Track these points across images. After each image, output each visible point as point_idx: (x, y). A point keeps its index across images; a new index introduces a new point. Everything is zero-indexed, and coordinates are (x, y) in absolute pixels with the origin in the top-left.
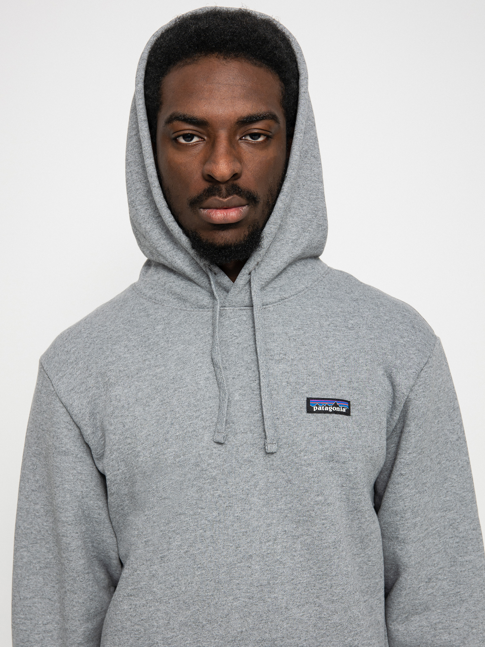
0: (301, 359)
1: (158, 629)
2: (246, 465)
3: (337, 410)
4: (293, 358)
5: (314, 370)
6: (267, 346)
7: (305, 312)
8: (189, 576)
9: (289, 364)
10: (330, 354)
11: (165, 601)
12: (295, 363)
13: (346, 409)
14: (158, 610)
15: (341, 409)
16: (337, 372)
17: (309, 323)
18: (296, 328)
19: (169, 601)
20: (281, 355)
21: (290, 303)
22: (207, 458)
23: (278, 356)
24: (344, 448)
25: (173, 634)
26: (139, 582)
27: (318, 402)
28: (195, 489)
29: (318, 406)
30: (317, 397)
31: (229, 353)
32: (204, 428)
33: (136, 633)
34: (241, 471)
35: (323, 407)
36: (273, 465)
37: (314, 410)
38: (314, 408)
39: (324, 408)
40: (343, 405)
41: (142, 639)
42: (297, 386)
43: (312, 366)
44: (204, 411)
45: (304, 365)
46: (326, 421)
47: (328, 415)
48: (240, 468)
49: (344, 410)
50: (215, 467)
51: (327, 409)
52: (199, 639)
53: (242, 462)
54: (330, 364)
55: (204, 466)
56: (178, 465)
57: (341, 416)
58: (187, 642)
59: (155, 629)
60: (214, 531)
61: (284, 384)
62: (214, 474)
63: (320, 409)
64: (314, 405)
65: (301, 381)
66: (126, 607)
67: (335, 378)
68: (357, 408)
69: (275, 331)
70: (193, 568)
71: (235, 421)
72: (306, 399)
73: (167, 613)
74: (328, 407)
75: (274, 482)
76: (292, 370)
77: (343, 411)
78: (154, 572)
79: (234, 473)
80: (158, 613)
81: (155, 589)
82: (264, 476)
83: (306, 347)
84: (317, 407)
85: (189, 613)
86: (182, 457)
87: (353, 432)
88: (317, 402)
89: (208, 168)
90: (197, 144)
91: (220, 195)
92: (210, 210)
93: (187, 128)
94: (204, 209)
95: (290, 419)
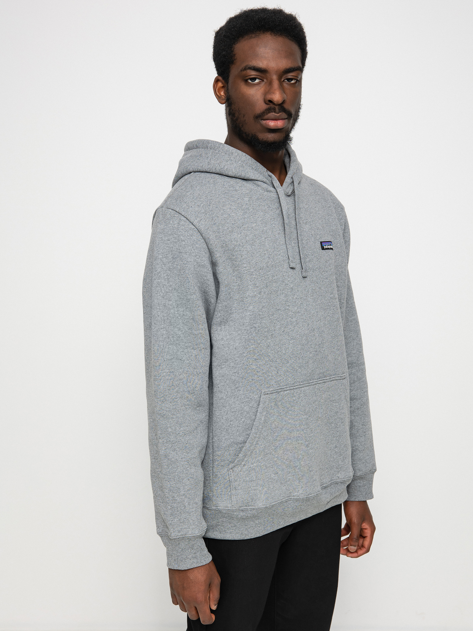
1: (272, 377)
8: (286, 345)
10: (320, 217)
11: (274, 360)
14: (272, 366)
16: (325, 226)
19: (277, 360)
22: (287, 277)
25: (281, 378)
26: (261, 351)
28: (284, 295)
30: (324, 241)
32: (284, 261)
33: (260, 381)
35: (327, 246)
37: (324, 248)
38: (325, 246)
41: (263, 384)
42: (315, 236)
43: (317, 224)
44: (282, 251)
45: (314, 224)
46: (329, 254)
47: (329, 250)
50: (292, 283)
53: (301, 279)
55: (286, 282)
56: (274, 281)
58: (289, 381)
59: (270, 377)
60: (297, 318)
62: (292, 286)
65: (316, 233)
66: (254, 367)
70: (289, 340)
72: (320, 242)
73: (276, 368)
75: (315, 289)
78: (268, 344)
80: (272, 368)
81: (269, 354)
83: (312, 214)
85: (288, 365)
86: (276, 277)
88: (324, 243)
89: (269, 97)
90: (260, 83)
91: (275, 112)
92: (268, 121)
93: (253, 73)
94: (264, 120)
95: (317, 255)
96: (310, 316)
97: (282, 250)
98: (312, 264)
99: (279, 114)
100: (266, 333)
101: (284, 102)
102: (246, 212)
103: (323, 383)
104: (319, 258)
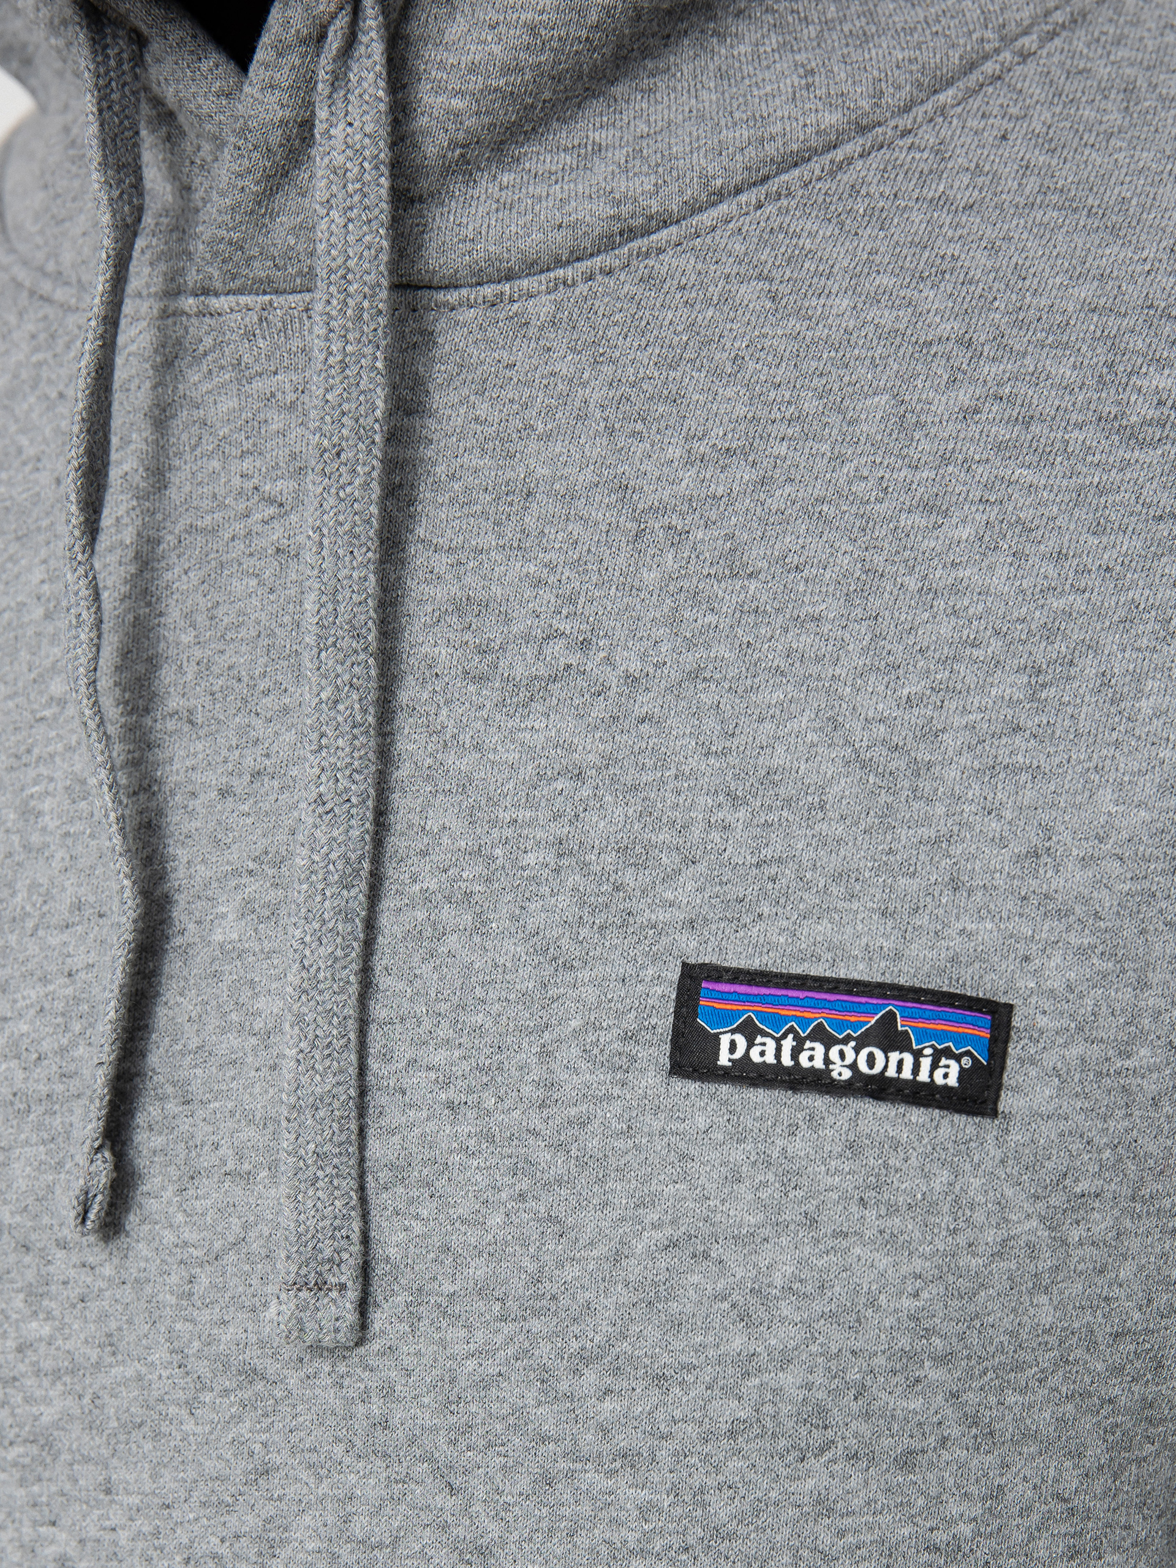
0: (695, 675)
2: (226, 1392)
3: (891, 1072)
4: (635, 666)
5: (780, 757)
6: (468, 580)
7: (794, 324)
9: (599, 710)
10: (924, 636)
12: (644, 704)
13: (966, 1062)
15: (926, 1063)
16: (952, 773)
17: (810, 405)
18: (702, 448)
20: (556, 648)
21: (688, 262)
23: (530, 652)
24: (910, 1356)
27: (762, 1000)
29: (750, 1031)
30: (756, 963)
31: (220, 612)
34: (189, 1426)
35: (788, 1043)
36: (385, 1424)
37: (724, 1059)
38: (725, 1041)
39: (796, 1053)
40: (941, 1036)
42: (629, 877)
43: (768, 726)
45: (710, 723)
46: (799, 1146)
47: (818, 1102)
48: (191, 1405)
49: (949, 1075)
50: (56, 1375)
51: (814, 1056)
53: (202, 1368)
54: (915, 716)
57: (917, 1115)
61: (530, 859)
62: (48, 1415)
63: (764, 1052)
64: (724, 1018)
65: (664, 836)
67: (927, 821)
68: (1051, 1059)
69: (543, 471)
71: (196, 1088)
72: (674, 974)
74: (829, 1042)
75: (380, 1546)
76: (609, 761)
77: (939, 1079)
79: (157, 1435)
82: (324, 1488)
83: (753, 586)
84: (741, 1041)
87: (991, 1236)
88: (748, 999)
95: (536, 1122)
104: (560, 1166)
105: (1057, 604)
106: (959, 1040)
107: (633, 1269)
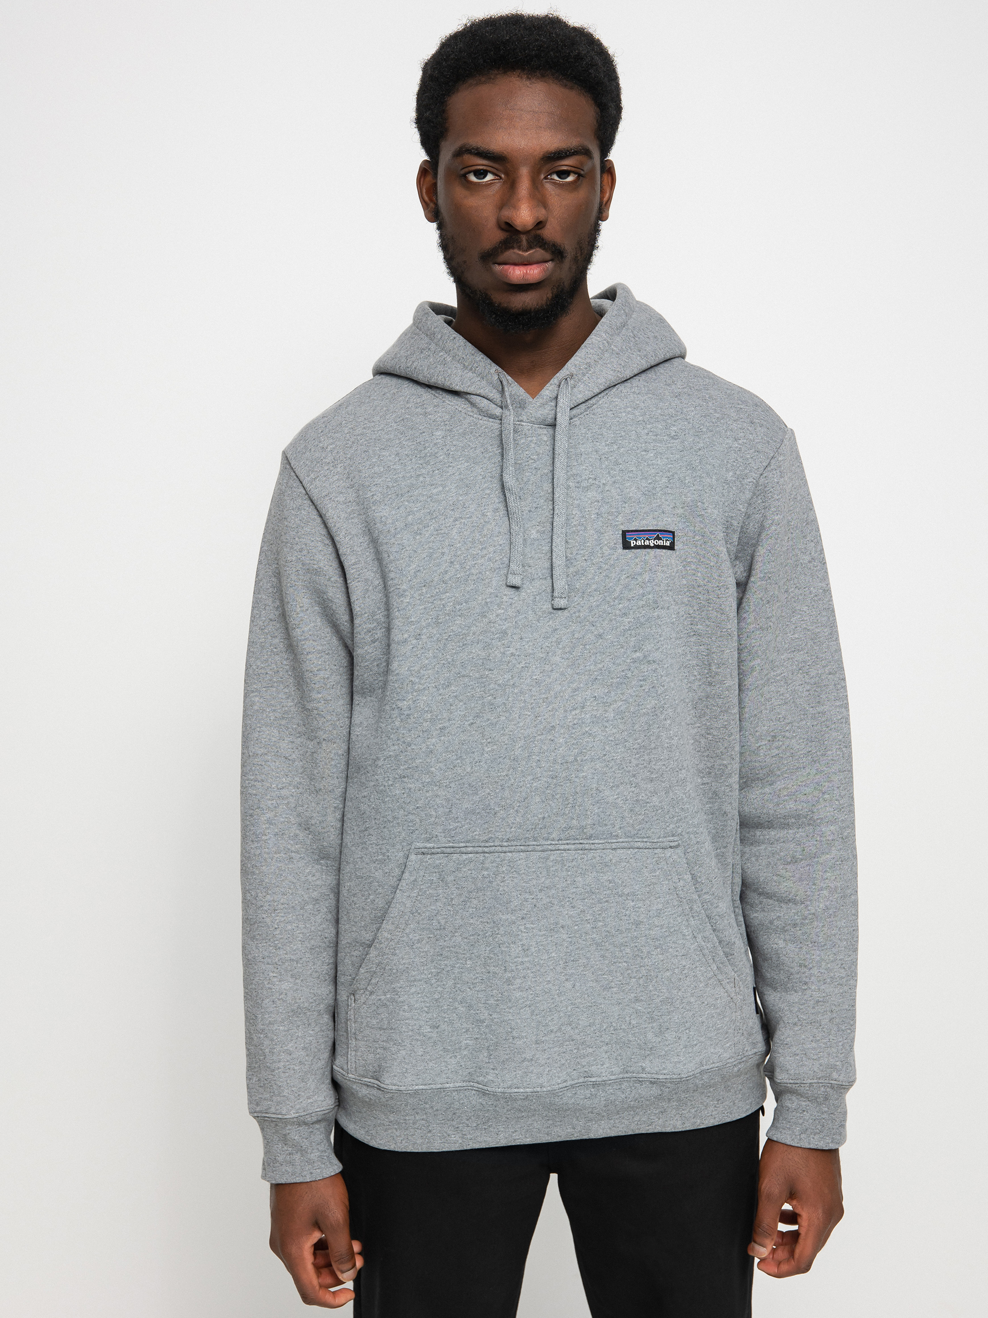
0: (614, 482)
1: (437, 819)
2: (546, 617)
3: (660, 544)
4: (604, 482)
5: (631, 495)
6: (573, 471)
7: (617, 419)
8: (476, 754)
9: (600, 490)
10: (650, 473)
11: (445, 784)
12: (607, 488)
13: (670, 542)
14: (437, 796)
15: (664, 542)
16: (659, 495)
17: (623, 434)
18: (608, 443)
19: (451, 785)
21: (599, 410)
22: (496, 607)
23: (586, 482)
24: (667, 590)
25: (457, 824)
26: (413, 759)
27: (637, 534)
28: (480, 645)
29: (636, 540)
30: (634, 529)
31: (524, 479)
32: (493, 570)
33: (410, 824)
34: (539, 624)
35: (643, 541)
36: (579, 617)
37: (632, 545)
38: (632, 542)
39: (644, 543)
40: (666, 537)
41: (417, 832)
42: (610, 517)
43: (628, 490)
44: (491, 549)
45: (618, 490)
46: (647, 558)
47: (649, 550)
48: (538, 621)
49: (668, 544)
50: (506, 619)
51: (647, 543)
52: (491, 829)
53: (540, 613)
54: (651, 486)
55: (492, 617)
56: (458, 613)
57: (664, 551)
58: (475, 833)
59: (433, 819)
60: (506, 697)
61: (593, 516)
62: (505, 627)
63: (639, 543)
64: (631, 539)
65: (614, 510)
66: (397, 792)
67: (657, 503)
68: (683, 540)
70: (482, 744)
72: (621, 533)
73: (448, 800)
74: (649, 540)
75: (581, 638)
76: (603, 498)
77: (666, 545)
78: (432, 747)
79: (531, 627)
80: (437, 800)
81: (433, 769)
82: (568, 630)
83: (621, 466)
84: (635, 542)
85: (476, 798)
86: (464, 604)
88: (633, 535)
89: (506, 213)
90: (492, 183)
91: (519, 248)
92: (506, 267)
93: (481, 163)
94: (500, 264)
95: (601, 560)
96: (547, 698)
97: (495, 546)
98: (582, 582)
99: (527, 253)
100: (428, 723)
101: (540, 224)
102: (428, 463)
103: (581, 852)
104: (607, 567)
105: (669, 466)
106: (669, 538)
107: (622, 582)
